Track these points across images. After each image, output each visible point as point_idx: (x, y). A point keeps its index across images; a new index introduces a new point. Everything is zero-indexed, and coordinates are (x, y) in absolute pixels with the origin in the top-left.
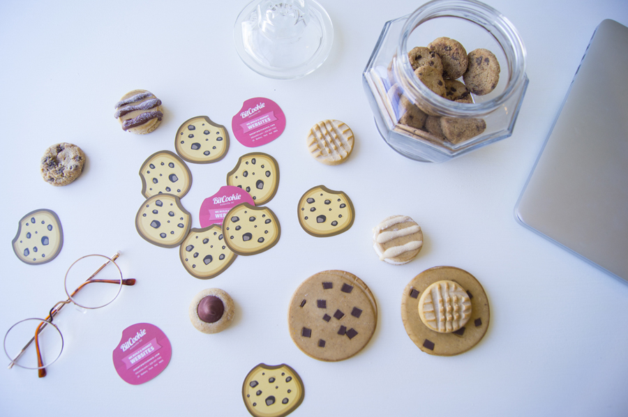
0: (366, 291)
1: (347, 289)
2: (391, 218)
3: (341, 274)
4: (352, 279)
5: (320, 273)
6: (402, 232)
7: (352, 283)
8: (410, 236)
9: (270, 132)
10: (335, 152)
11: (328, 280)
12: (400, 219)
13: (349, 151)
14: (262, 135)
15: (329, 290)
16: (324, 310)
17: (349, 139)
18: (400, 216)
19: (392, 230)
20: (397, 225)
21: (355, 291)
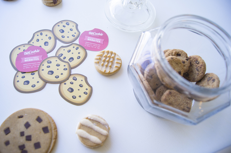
0: (53, 141)
1: (45, 130)
2: (99, 117)
3: (51, 121)
4: (53, 128)
5: (42, 111)
6: (97, 128)
7: (51, 130)
8: (98, 134)
9: (96, 47)
10: (105, 67)
11: (42, 118)
12: (102, 121)
13: (111, 72)
14: (91, 46)
15: (38, 123)
16: (25, 129)
17: (116, 67)
18: (104, 120)
19: (93, 123)
20: (98, 123)
21: (48, 135)
